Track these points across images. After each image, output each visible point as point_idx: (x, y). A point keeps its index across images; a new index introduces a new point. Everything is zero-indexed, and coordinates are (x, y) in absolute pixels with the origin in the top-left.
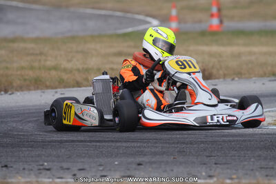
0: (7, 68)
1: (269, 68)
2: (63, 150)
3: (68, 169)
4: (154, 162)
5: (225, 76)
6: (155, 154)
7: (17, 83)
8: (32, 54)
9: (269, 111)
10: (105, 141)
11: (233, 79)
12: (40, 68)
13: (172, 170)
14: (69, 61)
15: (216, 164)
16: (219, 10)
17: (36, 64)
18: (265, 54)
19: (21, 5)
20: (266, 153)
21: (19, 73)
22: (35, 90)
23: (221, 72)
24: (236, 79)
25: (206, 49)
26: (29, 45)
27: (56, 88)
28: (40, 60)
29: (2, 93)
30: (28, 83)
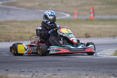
0: (9, 32)
1: (112, 34)
2: (30, 64)
3: (31, 72)
4: (65, 70)
5: (95, 37)
6: (66, 66)
7: (13, 38)
8: (20, 27)
9: (111, 50)
10: (47, 61)
11: (98, 38)
12: (22, 33)
13: (72, 73)
15: (89, 70)
16: (93, 11)
17: (21, 31)
18: (111, 28)
20: (109, 66)
21: (14, 34)
22: (20, 41)
23: (93, 35)
25: (88, 26)
26: (19, 24)
27: (28, 40)
29: (7, 42)
30: (17, 38)
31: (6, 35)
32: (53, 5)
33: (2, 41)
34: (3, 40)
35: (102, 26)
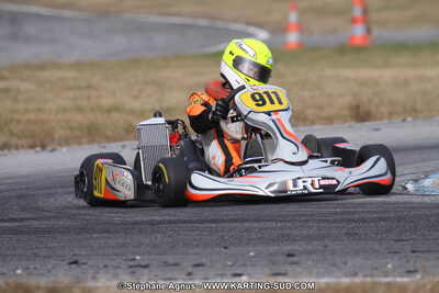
0: (40, 110)
3: (176, 265)
5: (391, 114)
6: (310, 238)
7: (60, 133)
8: (76, 88)
10: (224, 221)
11: (404, 120)
12: (92, 109)
13: (345, 263)
14: (136, 98)
17: (84, 103)
19: (44, 11)
21: (60, 117)
22: (89, 143)
23: (384, 109)
24: (409, 119)
25: (349, 73)
26: (69, 74)
27: (122, 140)
28: (89, 98)
29: (38, 149)
30: (77, 132)
31: (29, 121)
33: (17, 148)
35: (410, 73)
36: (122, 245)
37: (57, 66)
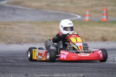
0: (19, 34)
2: (49, 69)
5: (112, 40)
7: (24, 40)
8: (29, 28)
11: (115, 42)
12: (33, 34)
14: (45, 32)
16: (107, 12)
17: (31, 33)
19: (22, 8)
21: (25, 36)
22: (32, 43)
23: (110, 38)
27: (40, 43)
28: (32, 31)
29: (18, 44)
30: (29, 40)
31: (16, 37)
32: (62, 5)
33: (13, 44)
34: (14, 42)
36: (39, 71)
37: (24, 22)
